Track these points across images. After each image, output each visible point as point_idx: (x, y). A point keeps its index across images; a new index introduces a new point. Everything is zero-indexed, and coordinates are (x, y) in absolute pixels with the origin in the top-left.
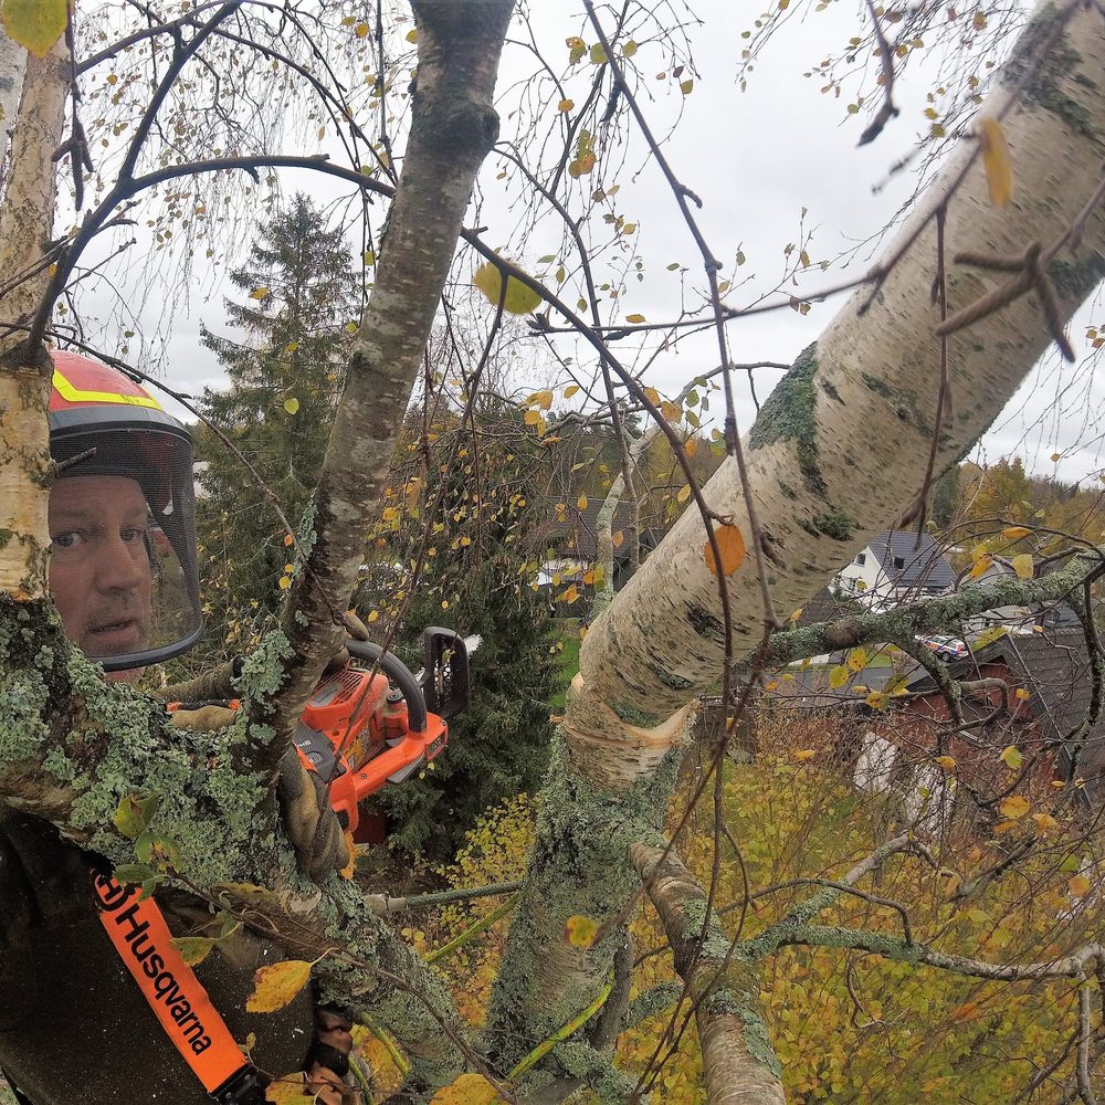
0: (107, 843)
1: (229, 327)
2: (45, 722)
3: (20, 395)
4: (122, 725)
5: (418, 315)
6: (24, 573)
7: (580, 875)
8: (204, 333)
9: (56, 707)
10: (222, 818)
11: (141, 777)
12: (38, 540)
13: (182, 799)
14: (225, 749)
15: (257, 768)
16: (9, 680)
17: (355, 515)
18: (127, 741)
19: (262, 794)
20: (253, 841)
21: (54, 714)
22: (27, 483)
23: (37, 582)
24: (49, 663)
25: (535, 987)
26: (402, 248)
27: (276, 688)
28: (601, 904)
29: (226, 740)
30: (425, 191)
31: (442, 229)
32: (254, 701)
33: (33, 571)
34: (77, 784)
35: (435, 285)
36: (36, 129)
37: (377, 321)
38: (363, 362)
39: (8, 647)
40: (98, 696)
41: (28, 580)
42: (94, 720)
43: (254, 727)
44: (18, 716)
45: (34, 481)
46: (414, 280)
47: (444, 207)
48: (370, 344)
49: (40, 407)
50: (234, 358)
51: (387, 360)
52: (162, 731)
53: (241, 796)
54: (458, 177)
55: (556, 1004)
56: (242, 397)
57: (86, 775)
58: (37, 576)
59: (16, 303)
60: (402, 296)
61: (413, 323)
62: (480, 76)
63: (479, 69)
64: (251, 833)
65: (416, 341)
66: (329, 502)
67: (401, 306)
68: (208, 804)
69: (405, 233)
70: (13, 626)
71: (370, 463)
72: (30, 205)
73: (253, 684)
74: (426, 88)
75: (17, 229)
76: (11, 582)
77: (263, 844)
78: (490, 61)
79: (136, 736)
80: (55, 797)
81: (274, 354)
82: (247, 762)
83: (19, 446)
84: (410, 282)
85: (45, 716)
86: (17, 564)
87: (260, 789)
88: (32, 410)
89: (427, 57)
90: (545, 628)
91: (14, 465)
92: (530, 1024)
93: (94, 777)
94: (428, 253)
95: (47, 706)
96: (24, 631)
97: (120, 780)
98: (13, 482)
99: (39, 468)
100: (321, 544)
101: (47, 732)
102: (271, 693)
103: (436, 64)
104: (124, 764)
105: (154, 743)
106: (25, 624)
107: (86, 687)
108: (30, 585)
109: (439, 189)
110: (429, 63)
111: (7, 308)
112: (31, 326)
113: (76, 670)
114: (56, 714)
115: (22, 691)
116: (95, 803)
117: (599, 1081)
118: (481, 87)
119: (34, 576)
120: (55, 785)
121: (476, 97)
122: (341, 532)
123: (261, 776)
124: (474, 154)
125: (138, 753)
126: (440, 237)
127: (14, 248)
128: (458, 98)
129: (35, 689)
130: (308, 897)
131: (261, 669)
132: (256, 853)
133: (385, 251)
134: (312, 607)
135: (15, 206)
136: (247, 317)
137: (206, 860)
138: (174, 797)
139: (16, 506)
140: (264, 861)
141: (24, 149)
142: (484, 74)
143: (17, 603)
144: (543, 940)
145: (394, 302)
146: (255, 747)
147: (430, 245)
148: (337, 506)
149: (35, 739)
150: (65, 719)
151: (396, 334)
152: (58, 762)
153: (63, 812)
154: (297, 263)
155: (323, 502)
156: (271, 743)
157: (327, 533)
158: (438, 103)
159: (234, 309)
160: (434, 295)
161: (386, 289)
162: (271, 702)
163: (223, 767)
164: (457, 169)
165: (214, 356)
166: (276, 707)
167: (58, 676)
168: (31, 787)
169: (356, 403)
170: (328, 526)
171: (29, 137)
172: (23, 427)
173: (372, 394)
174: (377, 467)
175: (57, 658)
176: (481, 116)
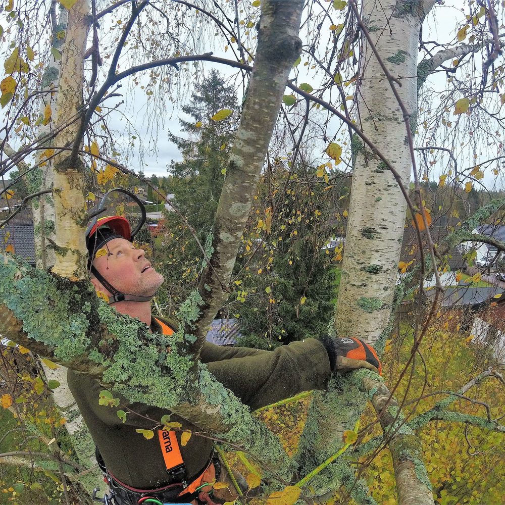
0: (120, 388)
1: (182, 132)
2: (88, 338)
3: (68, 183)
4: (125, 336)
5: (262, 142)
6: (75, 268)
7: (340, 389)
8: (170, 135)
9: (93, 330)
10: (173, 376)
11: (135, 359)
12: (81, 251)
13: (154, 368)
14: (174, 344)
15: (189, 353)
16: (70, 319)
17: (232, 239)
18: (127, 343)
19: (191, 364)
20: (188, 385)
21: (92, 333)
22: (74, 225)
23: (81, 271)
24: (89, 310)
25: (320, 438)
26: (253, 108)
27: (196, 319)
28: (350, 403)
29: (174, 340)
30: (265, 80)
31: (273, 99)
32: (186, 324)
33: (79, 266)
34: (105, 364)
35: (270, 127)
36: (72, 50)
37: (241, 145)
38: (234, 165)
39: (69, 304)
40: (113, 323)
41: (77, 271)
42: (111, 334)
43: (187, 336)
44: (75, 335)
45: (77, 224)
46: (260, 125)
47: (274, 88)
48: (238, 157)
49: (79, 188)
50: (185, 146)
51: (247, 165)
52: (144, 336)
53: (182, 366)
54: (282, 73)
55: (328, 446)
56: (188, 164)
57: (109, 360)
58: (81, 269)
59: (65, 137)
60: (253, 133)
61: (259, 146)
62: (293, 21)
63: (292, 18)
64: (187, 381)
65: (261, 155)
66: (219, 233)
67: (253, 138)
68: (167, 370)
69: (255, 101)
70: (71, 294)
71: (239, 214)
72: (70, 88)
73: (186, 315)
74: (265, 27)
75: (64, 100)
76: (69, 272)
77: (193, 385)
78: (297, 14)
79: (131, 341)
80: (95, 370)
81: (203, 144)
82: (184, 351)
83: (69, 208)
84: (257, 126)
85: (88, 335)
86: (71, 264)
87: (190, 362)
88: (75, 189)
89: (266, 11)
90: (328, 269)
91: (67, 216)
92: (317, 454)
93: (112, 360)
94: (266, 111)
95: (89, 329)
96: (76, 295)
97: (125, 361)
98: (68, 225)
99: (80, 217)
100: (215, 254)
101: (89, 342)
102: (194, 321)
103: (270, 15)
104: (126, 354)
105: (140, 343)
106: (77, 292)
107: (107, 320)
108: (78, 273)
109: (272, 79)
110: (266, 15)
111: (61, 140)
112: (72, 148)
113: (102, 312)
114: (93, 333)
115: (77, 324)
116: (114, 372)
117: (348, 482)
118: (294, 27)
119: (79, 269)
120: (95, 365)
121: (290, 32)
122: (226, 247)
123: (191, 357)
124: (290, 61)
125: (133, 349)
126: (273, 103)
127: (63, 110)
128: (282, 33)
129: (83, 323)
130: (214, 407)
131: (189, 310)
132: (190, 390)
133: (245, 110)
134: (212, 282)
135: (63, 89)
136: (190, 127)
137: (167, 394)
138: (151, 367)
139: (70, 236)
140: (194, 393)
141: (67, 60)
142: (295, 20)
143: (72, 282)
144: (323, 417)
145: (249, 136)
146: (188, 344)
147: (267, 107)
148: (223, 235)
149: (83, 346)
150: (98, 335)
151: (251, 151)
152: (95, 355)
153: (100, 376)
154: (213, 102)
155: (216, 233)
156: (195, 343)
157: (218, 248)
158: (271, 35)
159: (184, 123)
160: (269, 132)
161: (246, 129)
162: (194, 324)
163: (173, 352)
164: (281, 69)
165: (175, 146)
166: (197, 327)
167: (93, 315)
168: (84, 366)
169: (232, 186)
170: (219, 245)
171: (69, 55)
172: (71, 198)
173: (239, 181)
174: (242, 217)
175: (92, 307)
176: (293, 42)
